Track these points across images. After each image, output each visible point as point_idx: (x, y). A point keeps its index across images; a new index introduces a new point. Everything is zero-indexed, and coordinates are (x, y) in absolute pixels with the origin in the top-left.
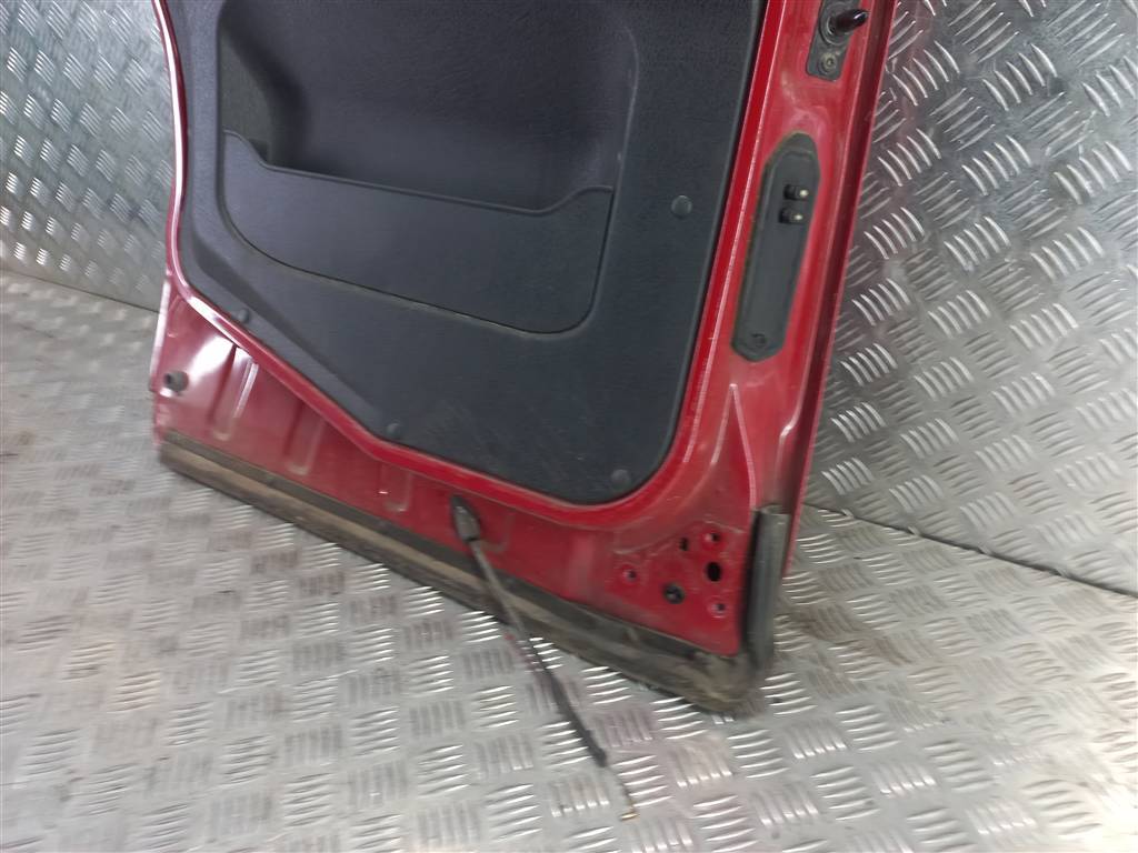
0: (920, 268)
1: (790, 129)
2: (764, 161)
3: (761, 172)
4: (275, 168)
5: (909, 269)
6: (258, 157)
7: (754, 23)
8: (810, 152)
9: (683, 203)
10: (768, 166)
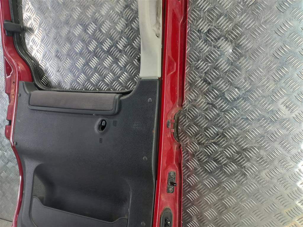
0: (200, 218)
1: (165, 207)
2: (160, 214)
3: (160, 217)
4: (45, 207)
5: (198, 218)
6: (41, 203)
7: (154, 186)
8: (169, 211)
9: (143, 223)
10: (161, 216)
